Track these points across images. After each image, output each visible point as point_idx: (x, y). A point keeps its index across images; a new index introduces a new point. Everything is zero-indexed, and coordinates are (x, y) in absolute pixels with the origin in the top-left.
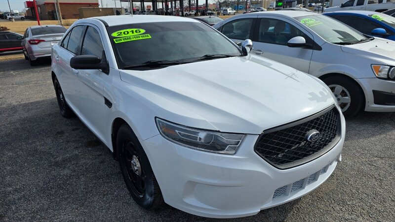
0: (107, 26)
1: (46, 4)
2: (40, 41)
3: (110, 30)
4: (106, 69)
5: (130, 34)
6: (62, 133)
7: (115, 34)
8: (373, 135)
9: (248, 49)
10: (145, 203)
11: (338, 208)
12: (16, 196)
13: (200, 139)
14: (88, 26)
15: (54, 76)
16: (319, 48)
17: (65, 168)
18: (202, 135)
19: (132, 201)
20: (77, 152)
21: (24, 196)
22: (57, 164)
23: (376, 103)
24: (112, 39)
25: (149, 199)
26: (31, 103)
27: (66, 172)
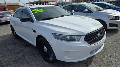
0: (30, 8)
1: (2, 6)
2: (3, 17)
3: (32, 9)
4: (32, 21)
5: (38, 10)
6: (16, 43)
7: (33, 11)
8: (111, 36)
9: (73, 13)
10: (50, 61)
11: (106, 56)
12: (6, 64)
13: (68, 38)
14: (23, 9)
15: (11, 26)
16: (92, 12)
17: (20, 54)
18: (68, 37)
19: (44, 61)
20: (22, 49)
21: (8, 63)
22: (17, 53)
23: (110, 27)
24: (33, 12)
25: (51, 59)
26: (3, 36)
27: (21, 55)
